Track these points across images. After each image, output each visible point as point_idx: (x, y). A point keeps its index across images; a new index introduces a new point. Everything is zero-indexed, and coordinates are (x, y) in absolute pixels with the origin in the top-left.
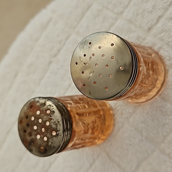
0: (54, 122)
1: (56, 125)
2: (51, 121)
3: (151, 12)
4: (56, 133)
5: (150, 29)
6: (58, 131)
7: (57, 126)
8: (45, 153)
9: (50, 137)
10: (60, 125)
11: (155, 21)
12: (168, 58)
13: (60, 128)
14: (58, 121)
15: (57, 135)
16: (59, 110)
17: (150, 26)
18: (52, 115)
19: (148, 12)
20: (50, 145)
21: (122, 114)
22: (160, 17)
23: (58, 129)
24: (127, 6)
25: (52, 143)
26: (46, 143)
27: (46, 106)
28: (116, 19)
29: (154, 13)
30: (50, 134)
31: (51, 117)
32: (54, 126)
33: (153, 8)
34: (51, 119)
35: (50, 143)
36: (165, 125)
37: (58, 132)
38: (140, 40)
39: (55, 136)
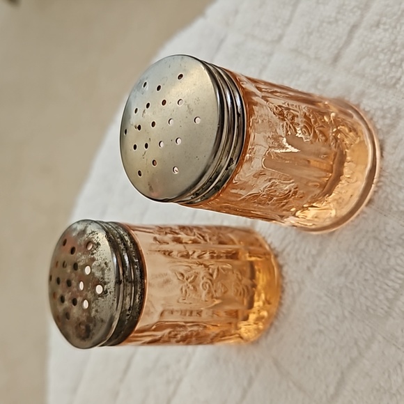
0: (98, 264)
1: (103, 270)
2: (93, 264)
3: (337, 21)
4: (103, 288)
5: (336, 59)
6: (105, 283)
7: (103, 274)
8: (88, 337)
9: (92, 300)
10: (110, 269)
11: (344, 38)
12: (379, 113)
13: (110, 277)
14: (106, 263)
15: (105, 292)
16: (110, 240)
17: (336, 52)
18: (95, 251)
19: (330, 23)
20: (94, 317)
21: (297, 261)
22: (354, 27)
23: (106, 280)
24: (289, 21)
25: (97, 311)
26: (87, 314)
27: (86, 236)
28: (271, 55)
29: (340, 22)
30: (92, 293)
31: (92, 256)
32: (98, 274)
33: (338, 13)
34: (93, 260)
35: (93, 313)
36: (388, 272)
37: (105, 287)
38: (319, 86)
39: (100, 296)
